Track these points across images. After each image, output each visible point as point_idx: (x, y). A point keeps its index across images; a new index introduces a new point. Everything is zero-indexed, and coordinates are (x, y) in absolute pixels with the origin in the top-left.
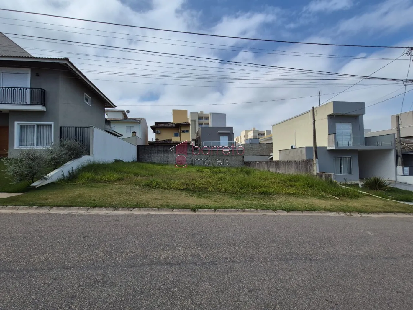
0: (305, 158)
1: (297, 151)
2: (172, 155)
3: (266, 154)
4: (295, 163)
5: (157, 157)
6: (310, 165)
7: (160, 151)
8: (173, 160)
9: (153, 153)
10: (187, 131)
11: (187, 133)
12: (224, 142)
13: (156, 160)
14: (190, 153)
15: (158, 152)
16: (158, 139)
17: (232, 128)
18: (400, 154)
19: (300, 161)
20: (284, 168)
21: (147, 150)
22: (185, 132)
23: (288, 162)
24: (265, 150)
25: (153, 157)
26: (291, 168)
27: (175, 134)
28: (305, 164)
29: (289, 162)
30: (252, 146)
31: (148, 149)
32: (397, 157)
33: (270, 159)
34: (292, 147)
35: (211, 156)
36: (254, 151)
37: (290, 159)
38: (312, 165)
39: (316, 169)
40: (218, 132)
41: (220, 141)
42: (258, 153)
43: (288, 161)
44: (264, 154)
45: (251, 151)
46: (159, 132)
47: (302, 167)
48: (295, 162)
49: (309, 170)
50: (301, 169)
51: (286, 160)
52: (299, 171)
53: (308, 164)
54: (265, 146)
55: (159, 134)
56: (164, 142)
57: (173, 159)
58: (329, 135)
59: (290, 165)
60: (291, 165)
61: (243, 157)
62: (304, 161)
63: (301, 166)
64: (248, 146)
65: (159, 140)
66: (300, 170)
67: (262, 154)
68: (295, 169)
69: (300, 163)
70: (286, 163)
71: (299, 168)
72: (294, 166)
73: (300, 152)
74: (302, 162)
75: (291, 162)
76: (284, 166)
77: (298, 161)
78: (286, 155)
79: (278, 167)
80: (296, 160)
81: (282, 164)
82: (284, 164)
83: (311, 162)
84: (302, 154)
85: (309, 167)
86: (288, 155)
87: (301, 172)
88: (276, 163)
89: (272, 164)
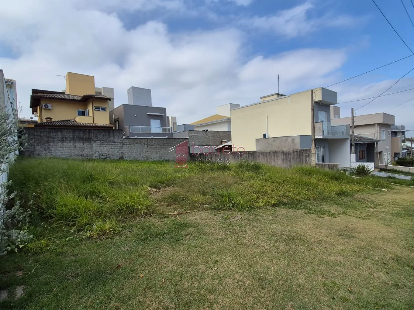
0: (298, 147)
1: (286, 140)
2: (89, 146)
3: (212, 144)
4: (283, 154)
5: (61, 149)
6: (306, 155)
7: (66, 138)
8: (91, 153)
9: (53, 142)
10: (104, 109)
11: (103, 112)
12: (155, 127)
13: (60, 154)
14: (119, 141)
15: (63, 140)
16: (51, 119)
17: (165, 109)
18: (353, 143)
19: (291, 151)
20: (264, 159)
21: (40, 136)
22: (100, 110)
23: (272, 152)
24: (210, 138)
25: (53, 149)
26: (276, 159)
27: (79, 112)
28: (299, 154)
30: (197, 134)
31: (42, 135)
32: (351, 145)
33: (216, 149)
34: (264, 135)
35: (149, 146)
36: (200, 139)
37: (274, 149)
38: (309, 156)
39: (314, 160)
40: (148, 113)
41: (150, 126)
42: (204, 142)
43: (271, 151)
44: (210, 144)
45: (197, 139)
46: (50, 107)
47: (294, 158)
48: (283, 152)
49: (304, 161)
50: (292, 160)
51: (268, 150)
52: (288, 162)
53: (303, 154)
54: (210, 134)
55: (49, 109)
56: (65, 124)
57: (92, 151)
59: (274, 155)
60: (275, 156)
61: (189, 148)
62: (297, 152)
63: (291, 156)
64: (193, 133)
65: (53, 120)
66: (290, 161)
67: (208, 144)
68: (283, 161)
69: (290, 153)
70: (267, 153)
71: (288, 159)
72: (281, 157)
73: (291, 142)
74: (294, 152)
75: (276, 152)
76: (264, 157)
77: (288, 151)
78: (269, 144)
79: (253, 159)
80: (284, 150)
81: (261, 155)
82: (264, 155)
83: (308, 152)
84: (295, 143)
85: (304, 158)
86: (272, 144)
87: (292, 164)
88: (250, 154)
89: (243, 155)
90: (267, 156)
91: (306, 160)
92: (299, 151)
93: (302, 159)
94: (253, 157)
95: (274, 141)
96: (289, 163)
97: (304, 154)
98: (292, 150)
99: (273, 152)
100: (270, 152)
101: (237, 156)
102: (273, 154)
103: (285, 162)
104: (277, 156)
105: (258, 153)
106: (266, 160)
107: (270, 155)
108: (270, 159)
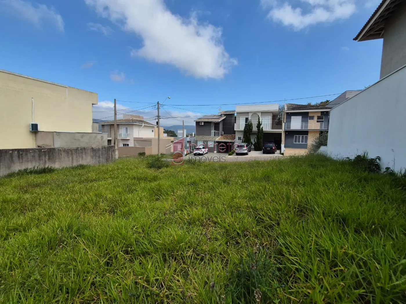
0: (107, 144)
1: (96, 137)
4: (92, 150)
19: (100, 148)
23: (79, 149)
26: (84, 156)
28: (106, 151)
37: (83, 145)
38: (114, 151)
39: (117, 154)
43: (78, 148)
47: (102, 154)
48: (92, 148)
49: (111, 156)
50: (101, 156)
51: (74, 147)
52: (97, 158)
53: (109, 150)
59: (82, 153)
60: (84, 153)
62: (105, 148)
63: (100, 152)
66: (99, 157)
68: (92, 157)
69: (99, 150)
70: (73, 151)
71: (98, 155)
72: (90, 153)
73: (100, 139)
74: (102, 148)
75: (84, 148)
76: (68, 155)
77: (97, 147)
78: (75, 139)
79: (49, 159)
80: (94, 146)
81: (63, 153)
82: (68, 153)
83: (113, 148)
84: (103, 140)
85: (111, 153)
86: (79, 140)
87: (101, 159)
88: (43, 153)
89: (26, 154)
90: (72, 154)
91: (112, 155)
92: (107, 147)
93: (109, 154)
94: (49, 157)
95: (82, 137)
96: (98, 160)
97: (111, 150)
98: (101, 146)
99: (81, 149)
101: (8, 156)
102: (80, 151)
103: (94, 158)
104: (86, 153)
105: (59, 150)
106: (70, 158)
107: (76, 152)
108: (77, 157)
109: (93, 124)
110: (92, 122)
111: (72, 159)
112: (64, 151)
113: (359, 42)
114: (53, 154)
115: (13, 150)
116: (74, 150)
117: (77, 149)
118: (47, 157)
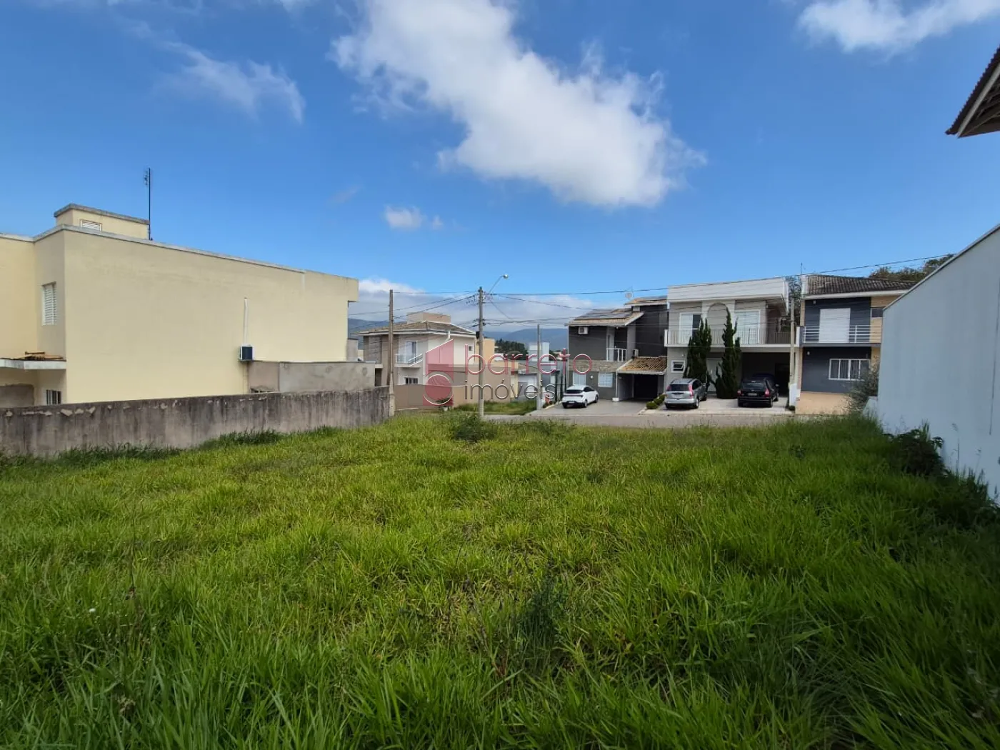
0: (371, 384)
1: (353, 369)
4: (345, 396)
6: (383, 398)
19: (361, 392)
20: (303, 413)
23: (322, 395)
26: (330, 408)
28: (372, 398)
29: (326, 395)
37: (329, 387)
38: (386, 398)
39: (393, 406)
43: (320, 393)
47: (364, 403)
48: (346, 393)
49: (380, 408)
50: (361, 410)
51: (314, 390)
52: (354, 413)
53: (378, 397)
58: (349, 339)
59: (327, 402)
60: (330, 403)
62: (369, 392)
63: (360, 401)
66: (358, 411)
68: (345, 411)
69: (358, 396)
70: (312, 399)
71: (355, 408)
72: (340, 402)
73: (361, 373)
74: (365, 393)
75: (331, 394)
76: (302, 408)
77: (355, 392)
78: (316, 376)
79: (270, 415)
80: (349, 389)
81: (293, 403)
82: (303, 403)
83: (385, 393)
84: (367, 376)
85: (380, 403)
86: (322, 377)
87: (361, 416)
88: (261, 403)
89: (234, 406)
90: (309, 405)
91: (383, 407)
92: (373, 391)
93: (377, 405)
94: (270, 410)
95: (329, 370)
96: (356, 417)
97: (381, 396)
98: (362, 389)
100: (318, 395)
101: (206, 409)
102: (324, 399)
103: (349, 413)
104: (334, 403)
105: (288, 398)
106: (307, 414)
107: (317, 401)
108: (317, 411)
109: (348, 343)
110: (346, 337)
111: (310, 414)
112: (296, 400)
113: (961, 139)
114: (277, 407)
115: (214, 398)
116: (313, 396)
117: (319, 395)
118: (267, 412)
